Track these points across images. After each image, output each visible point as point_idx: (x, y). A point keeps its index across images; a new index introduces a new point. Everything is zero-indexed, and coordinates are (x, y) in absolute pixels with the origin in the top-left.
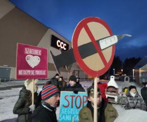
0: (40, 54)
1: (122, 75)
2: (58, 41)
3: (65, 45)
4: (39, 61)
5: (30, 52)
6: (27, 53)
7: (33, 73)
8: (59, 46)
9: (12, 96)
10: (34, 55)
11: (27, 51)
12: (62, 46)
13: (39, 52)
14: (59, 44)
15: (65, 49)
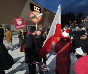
0: (21, 20)
1: (75, 24)
2: (35, 7)
3: (39, 8)
7: (20, 27)
8: (35, 10)
9: (15, 38)
11: (16, 20)
12: (37, 9)
13: (21, 19)
14: (35, 8)
15: (39, 11)
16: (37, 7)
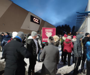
0: (52, 31)
2: (34, 18)
4: (51, 34)
5: (48, 31)
6: (46, 31)
8: (35, 21)
10: (49, 32)
12: (36, 21)
14: (35, 20)
15: (38, 22)
16: (36, 19)
